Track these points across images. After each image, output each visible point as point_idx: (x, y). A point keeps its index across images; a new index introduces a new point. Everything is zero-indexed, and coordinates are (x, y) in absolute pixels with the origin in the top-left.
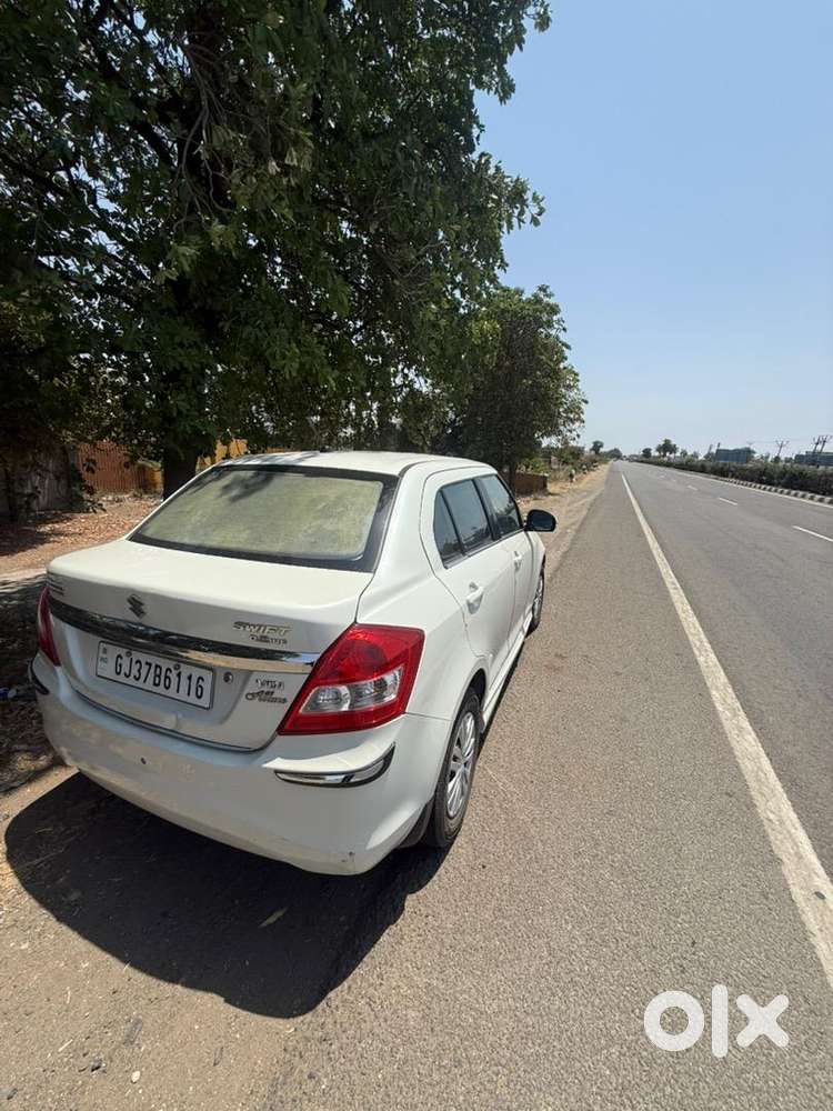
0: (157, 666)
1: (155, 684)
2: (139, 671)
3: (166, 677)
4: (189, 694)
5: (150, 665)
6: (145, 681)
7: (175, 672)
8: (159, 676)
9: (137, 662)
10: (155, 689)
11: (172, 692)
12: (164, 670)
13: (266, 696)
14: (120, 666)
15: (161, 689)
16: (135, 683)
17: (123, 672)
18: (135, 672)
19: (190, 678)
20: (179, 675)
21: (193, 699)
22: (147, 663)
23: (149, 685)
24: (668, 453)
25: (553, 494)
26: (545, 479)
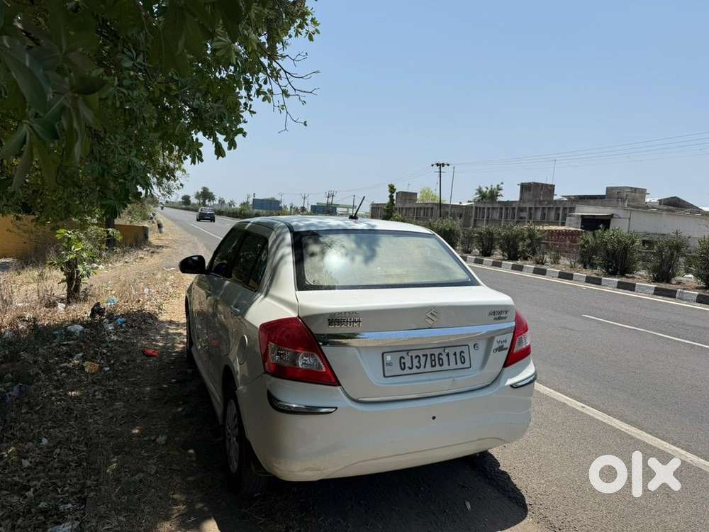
0: (431, 355)
1: (432, 366)
2: (419, 362)
3: (439, 359)
4: (456, 363)
5: (426, 355)
6: (425, 367)
7: (444, 355)
8: (434, 360)
9: (416, 357)
10: (434, 369)
11: (446, 366)
12: (437, 355)
13: (501, 349)
14: (404, 363)
15: (438, 368)
16: (419, 371)
17: (406, 366)
18: (416, 363)
19: (455, 354)
20: (448, 355)
21: (460, 365)
22: (424, 355)
23: (429, 368)
24: (207, 201)
25: (161, 246)
26: (145, 230)
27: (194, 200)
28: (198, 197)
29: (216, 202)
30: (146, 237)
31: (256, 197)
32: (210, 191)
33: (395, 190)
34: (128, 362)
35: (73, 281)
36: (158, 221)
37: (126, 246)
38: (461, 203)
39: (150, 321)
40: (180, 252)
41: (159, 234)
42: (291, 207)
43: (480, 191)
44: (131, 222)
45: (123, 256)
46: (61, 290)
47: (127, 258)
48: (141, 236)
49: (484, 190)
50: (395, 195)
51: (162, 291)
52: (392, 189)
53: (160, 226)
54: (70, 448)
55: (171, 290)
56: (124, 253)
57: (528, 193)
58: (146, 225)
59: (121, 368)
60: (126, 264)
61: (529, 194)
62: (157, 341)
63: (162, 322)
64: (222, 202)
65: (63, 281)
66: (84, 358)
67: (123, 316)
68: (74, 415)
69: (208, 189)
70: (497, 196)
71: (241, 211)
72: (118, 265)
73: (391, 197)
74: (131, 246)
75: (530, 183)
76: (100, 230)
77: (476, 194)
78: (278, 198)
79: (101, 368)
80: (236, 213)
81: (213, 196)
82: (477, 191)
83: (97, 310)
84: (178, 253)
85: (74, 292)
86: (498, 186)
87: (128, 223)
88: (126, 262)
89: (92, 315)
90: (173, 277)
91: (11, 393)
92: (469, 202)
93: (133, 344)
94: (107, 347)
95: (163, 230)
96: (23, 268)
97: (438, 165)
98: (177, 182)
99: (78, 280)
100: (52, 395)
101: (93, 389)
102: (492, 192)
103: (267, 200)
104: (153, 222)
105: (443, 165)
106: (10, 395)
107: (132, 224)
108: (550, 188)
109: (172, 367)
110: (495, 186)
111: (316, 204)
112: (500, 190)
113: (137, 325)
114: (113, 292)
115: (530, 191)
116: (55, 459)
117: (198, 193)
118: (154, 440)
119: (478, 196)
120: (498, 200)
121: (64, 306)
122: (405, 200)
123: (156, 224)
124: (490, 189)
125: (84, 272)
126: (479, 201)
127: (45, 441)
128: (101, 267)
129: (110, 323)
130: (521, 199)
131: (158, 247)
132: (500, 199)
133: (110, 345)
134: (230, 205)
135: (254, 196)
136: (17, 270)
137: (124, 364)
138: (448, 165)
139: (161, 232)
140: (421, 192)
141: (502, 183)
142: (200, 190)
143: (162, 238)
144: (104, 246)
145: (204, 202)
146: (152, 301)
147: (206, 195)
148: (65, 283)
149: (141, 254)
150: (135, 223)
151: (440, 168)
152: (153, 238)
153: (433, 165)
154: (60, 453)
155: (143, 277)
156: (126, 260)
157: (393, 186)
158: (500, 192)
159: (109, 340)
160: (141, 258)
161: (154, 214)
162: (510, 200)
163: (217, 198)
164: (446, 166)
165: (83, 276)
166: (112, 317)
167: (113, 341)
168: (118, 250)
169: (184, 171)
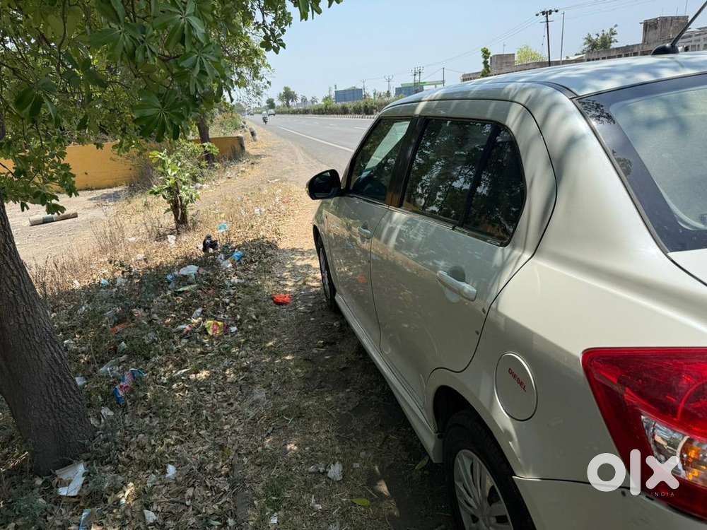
24: (290, 102)
25: (258, 156)
26: (240, 140)
27: (278, 103)
28: (281, 98)
29: (299, 101)
30: (243, 147)
31: (338, 89)
32: (292, 90)
33: (489, 54)
34: (257, 317)
35: (178, 208)
36: (250, 129)
37: (225, 160)
38: (567, 57)
39: (270, 252)
40: (279, 160)
41: (255, 143)
42: (375, 94)
43: (589, 40)
44: (224, 134)
45: (224, 171)
46: (169, 220)
47: (228, 173)
48: (238, 147)
49: (594, 37)
50: (489, 60)
51: (273, 210)
52: (486, 53)
53: (253, 134)
54: (207, 486)
55: (283, 207)
56: (225, 168)
57: (654, 31)
58: (240, 135)
59: (250, 327)
60: (229, 180)
61: (656, 34)
62: (285, 279)
63: (283, 251)
64: (304, 100)
65: (168, 210)
66: (205, 316)
67: (239, 247)
68: (204, 418)
69: (289, 89)
70: (611, 42)
71: (326, 106)
72: (221, 182)
73: (485, 63)
74: (230, 159)
75: (656, 19)
76: (197, 146)
77: (585, 44)
78: (359, 87)
79: (227, 327)
80: (321, 109)
81: (295, 96)
82: (585, 41)
83: (209, 244)
84: (277, 161)
85: (182, 221)
86: (611, 29)
87: (222, 135)
88: (229, 178)
89: (205, 249)
90: (280, 190)
91: (121, 384)
92: (576, 55)
93: (258, 288)
94: (229, 294)
95: (257, 137)
96: (132, 196)
97: (543, 13)
98: (264, 80)
99: (183, 207)
100: (172, 380)
101: (222, 366)
102: (604, 39)
103: (349, 90)
104: (245, 131)
105: (550, 12)
106: (121, 387)
107: (225, 136)
108: (681, 21)
109: (312, 319)
110: (607, 31)
111: (401, 86)
112: (614, 34)
113: (257, 259)
114: (223, 216)
115: (656, 28)
116: (188, 506)
117: (280, 94)
118: (325, 473)
119: (587, 46)
120: (611, 47)
121: (175, 238)
122: (501, 64)
123: (250, 133)
124: (601, 35)
125: (188, 198)
126: (589, 51)
127: (171, 470)
128: (205, 186)
129: (226, 258)
130: (644, 41)
131: (257, 156)
132: (614, 45)
133: (232, 291)
134: (313, 102)
135: (336, 88)
136: (126, 198)
137: (255, 321)
138: (557, 11)
139: (255, 140)
140: (518, 53)
141: (616, 26)
142: (282, 91)
143: (258, 146)
144: (204, 163)
145: (288, 103)
146: (266, 225)
147: (288, 95)
148: (172, 212)
149: (241, 166)
150: (229, 135)
151: (547, 17)
152: (249, 147)
153: (537, 15)
154: (194, 496)
155: (249, 193)
156: (228, 176)
157: (487, 50)
158: (614, 37)
159: (229, 285)
160: (243, 172)
161: (245, 123)
162: (629, 44)
163: (299, 97)
164: (554, 13)
165: (187, 202)
166: (228, 252)
167: (234, 284)
168: (217, 165)
169: (268, 65)
